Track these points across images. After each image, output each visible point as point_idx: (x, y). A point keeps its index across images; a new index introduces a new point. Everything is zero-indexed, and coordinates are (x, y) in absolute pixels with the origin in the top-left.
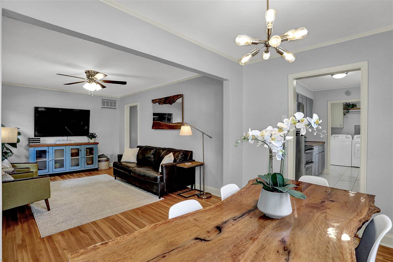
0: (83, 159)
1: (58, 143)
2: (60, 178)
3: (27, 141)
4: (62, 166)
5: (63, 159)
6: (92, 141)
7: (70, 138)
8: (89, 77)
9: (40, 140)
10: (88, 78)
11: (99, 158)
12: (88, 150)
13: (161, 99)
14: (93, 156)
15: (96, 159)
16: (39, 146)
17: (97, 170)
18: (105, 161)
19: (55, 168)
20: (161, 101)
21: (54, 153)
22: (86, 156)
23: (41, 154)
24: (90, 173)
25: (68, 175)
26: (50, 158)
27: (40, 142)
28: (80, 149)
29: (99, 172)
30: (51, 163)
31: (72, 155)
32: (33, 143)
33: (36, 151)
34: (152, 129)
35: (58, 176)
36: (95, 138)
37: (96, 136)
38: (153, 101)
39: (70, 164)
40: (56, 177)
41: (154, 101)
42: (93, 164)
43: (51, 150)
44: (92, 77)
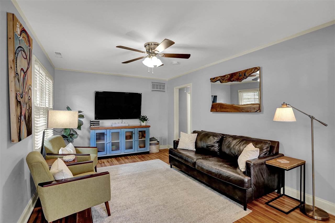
0: (136, 142)
1: (114, 126)
2: (116, 161)
3: (89, 123)
4: (118, 148)
5: (119, 141)
6: (144, 124)
7: (124, 121)
8: (149, 50)
9: (99, 123)
10: (148, 52)
11: (150, 141)
12: (141, 133)
13: (225, 76)
14: (145, 139)
15: (148, 142)
16: (98, 129)
17: (148, 153)
18: (156, 144)
19: (112, 151)
20: (224, 79)
21: (111, 136)
22: (139, 139)
23: (100, 136)
24: (143, 157)
25: (123, 157)
26: (108, 141)
27: (99, 125)
28: (133, 132)
29: (150, 156)
30: (108, 145)
31: (127, 138)
32: (94, 125)
33: (96, 133)
34: (211, 111)
35: (115, 159)
36: (147, 120)
37: (148, 119)
38: (211, 79)
39: (125, 147)
40: (113, 159)
41: (213, 80)
42: (145, 147)
43: (108, 133)
44: (152, 50)
